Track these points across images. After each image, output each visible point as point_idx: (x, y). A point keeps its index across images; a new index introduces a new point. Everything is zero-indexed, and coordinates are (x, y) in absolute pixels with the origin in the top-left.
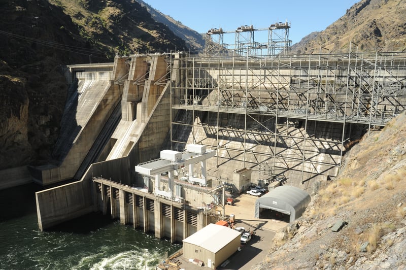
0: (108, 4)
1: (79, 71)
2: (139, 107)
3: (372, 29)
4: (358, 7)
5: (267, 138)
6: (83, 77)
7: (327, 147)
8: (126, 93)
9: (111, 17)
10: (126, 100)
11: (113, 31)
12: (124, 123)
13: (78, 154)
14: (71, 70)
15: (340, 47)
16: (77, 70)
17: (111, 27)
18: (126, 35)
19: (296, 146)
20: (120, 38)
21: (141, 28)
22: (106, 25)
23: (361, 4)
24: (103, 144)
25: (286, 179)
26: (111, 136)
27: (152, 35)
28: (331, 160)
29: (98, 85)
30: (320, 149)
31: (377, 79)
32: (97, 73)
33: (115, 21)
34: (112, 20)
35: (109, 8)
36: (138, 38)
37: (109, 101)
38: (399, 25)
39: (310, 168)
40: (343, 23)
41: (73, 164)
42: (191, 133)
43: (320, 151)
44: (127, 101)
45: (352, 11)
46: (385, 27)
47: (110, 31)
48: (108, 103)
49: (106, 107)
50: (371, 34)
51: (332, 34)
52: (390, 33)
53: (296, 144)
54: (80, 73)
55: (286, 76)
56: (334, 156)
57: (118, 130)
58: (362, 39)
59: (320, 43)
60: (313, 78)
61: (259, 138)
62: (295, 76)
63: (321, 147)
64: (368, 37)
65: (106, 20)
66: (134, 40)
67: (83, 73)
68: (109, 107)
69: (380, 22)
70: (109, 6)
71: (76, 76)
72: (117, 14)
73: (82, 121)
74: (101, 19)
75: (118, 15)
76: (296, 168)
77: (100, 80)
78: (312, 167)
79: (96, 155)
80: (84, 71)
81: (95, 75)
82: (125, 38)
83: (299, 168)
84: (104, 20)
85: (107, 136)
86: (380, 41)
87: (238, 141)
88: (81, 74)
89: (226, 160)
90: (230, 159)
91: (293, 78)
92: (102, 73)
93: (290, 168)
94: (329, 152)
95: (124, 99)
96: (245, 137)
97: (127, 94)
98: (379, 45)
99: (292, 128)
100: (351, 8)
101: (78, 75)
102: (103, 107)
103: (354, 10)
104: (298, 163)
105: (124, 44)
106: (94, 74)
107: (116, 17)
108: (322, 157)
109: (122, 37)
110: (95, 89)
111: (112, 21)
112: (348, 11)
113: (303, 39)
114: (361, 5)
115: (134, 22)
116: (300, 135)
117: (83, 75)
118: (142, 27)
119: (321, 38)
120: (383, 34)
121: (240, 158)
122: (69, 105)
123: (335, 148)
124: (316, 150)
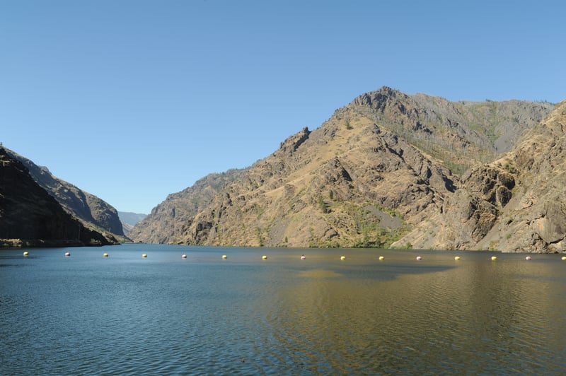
3: (339, 170)
4: (296, 141)
15: (296, 194)
23: (298, 137)
38: (372, 166)
40: (278, 160)
45: (287, 145)
46: (354, 169)
50: (338, 176)
51: (265, 175)
52: (363, 176)
58: (327, 183)
59: (249, 187)
64: (335, 180)
69: (345, 161)
86: (353, 187)
98: (354, 193)
100: (286, 141)
103: (290, 144)
112: (282, 144)
113: (198, 182)
114: (299, 139)
119: (250, 180)
120: (353, 177)
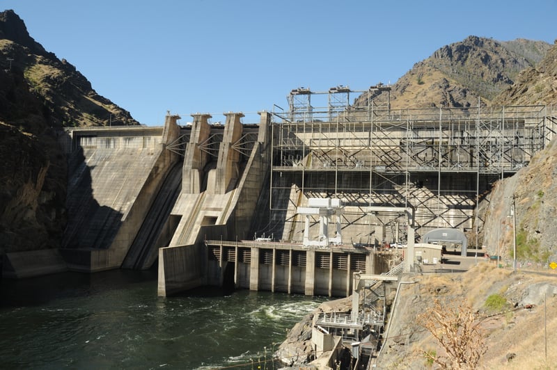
0: (38, 60)
1: (86, 137)
2: (212, 175)
5: (387, 200)
6: (93, 145)
7: (455, 203)
8: (190, 158)
9: (47, 79)
10: (191, 167)
11: (53, 100)
12: (187, 197)
13: (127, 235)
14: (71, 134)
16: (81, 134)
17: (48, 93)
18: (72, 107)
19: (422, 205)
20: (63, 110)
21: (92, 100)
22: (40, 89)
24: (160, 223)
25: (419, 237)
26: (171, 211)
27: (109, 110)
28: (463, 214)
29: (123, 154)
30: (448, 206)
31: (490, 140)
32: (121, 139)
33: (53, 84)
34: (49, 83)
35: (41, 65)
36: (90, 113)
37: (160, 170)
39: (442, 224)
41: (122, 248)
42: (290, 202)
43: (449, 207)
44: (193, 168)
45: (361, 100)
47: (48, 99)
48: (158, 172)
49: (156, 176)
53: (422, 203)
54: (88, 139)
55: (395, 138)
56: (464, 211)
57: (179, 205)
60: (425, 140)
61: (377, 201)
62: (404, 139)
63: (449, 203)
65: (38, 82)
66: (85, 115)
67: (94, 139)
68: (159, 178)
70: (40, 63)
71: (80, 143)
72: (56, 76)
73: (108, 199)
74: (31, 80)
75: (59, 77)
76: (428, 225)
77: (125, 148)
78: (444, 222)
79: (151, 236)
80: (96, 136)
81: (117, 141)
82: (70, 111)
83: (432, 224)
84: (35, 82)
85: (162, 213)
87: (354, 205)
88: (91, 140)
89: (345, 225)
90: (349, 224)
91: (403, 141)
92: (129, 139)
93: (421, 225)
94: (458, 207)
95: (187, 165)
96: (361, 200)
97: (191, 160)
99: (414, 189)
101: (84, 142)
102: (154, 176)
103: (363, 100)
104: (429, 220)
105: (72, 120)
106: (114, 140)
107: (55, 80)
108: (452, 212)
109: (67, 109)
110: (120, 160)
111: (50, 86)
112: (357, 100)
115: (81, 90)
116: (424, 194)
117: (93, 142)
118: (92, 98)
121: (361, 221)
122: (75, 181)
123: (464, 203)
124: (445, 206)
